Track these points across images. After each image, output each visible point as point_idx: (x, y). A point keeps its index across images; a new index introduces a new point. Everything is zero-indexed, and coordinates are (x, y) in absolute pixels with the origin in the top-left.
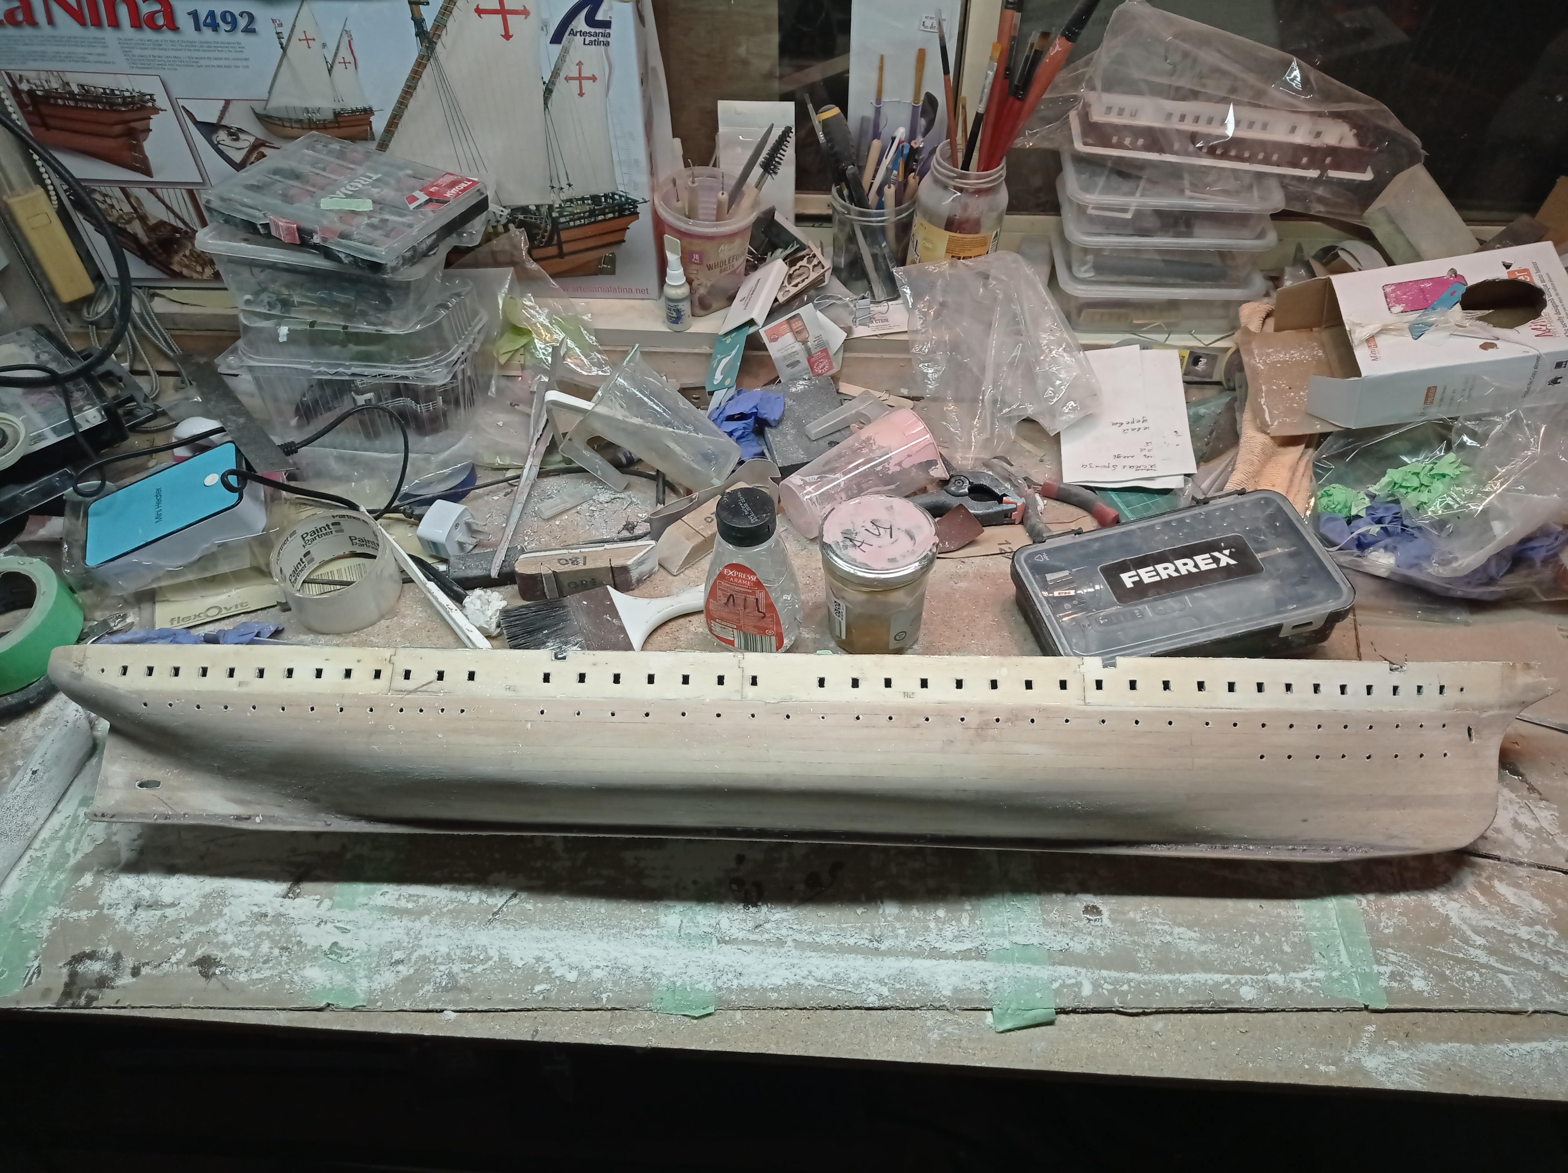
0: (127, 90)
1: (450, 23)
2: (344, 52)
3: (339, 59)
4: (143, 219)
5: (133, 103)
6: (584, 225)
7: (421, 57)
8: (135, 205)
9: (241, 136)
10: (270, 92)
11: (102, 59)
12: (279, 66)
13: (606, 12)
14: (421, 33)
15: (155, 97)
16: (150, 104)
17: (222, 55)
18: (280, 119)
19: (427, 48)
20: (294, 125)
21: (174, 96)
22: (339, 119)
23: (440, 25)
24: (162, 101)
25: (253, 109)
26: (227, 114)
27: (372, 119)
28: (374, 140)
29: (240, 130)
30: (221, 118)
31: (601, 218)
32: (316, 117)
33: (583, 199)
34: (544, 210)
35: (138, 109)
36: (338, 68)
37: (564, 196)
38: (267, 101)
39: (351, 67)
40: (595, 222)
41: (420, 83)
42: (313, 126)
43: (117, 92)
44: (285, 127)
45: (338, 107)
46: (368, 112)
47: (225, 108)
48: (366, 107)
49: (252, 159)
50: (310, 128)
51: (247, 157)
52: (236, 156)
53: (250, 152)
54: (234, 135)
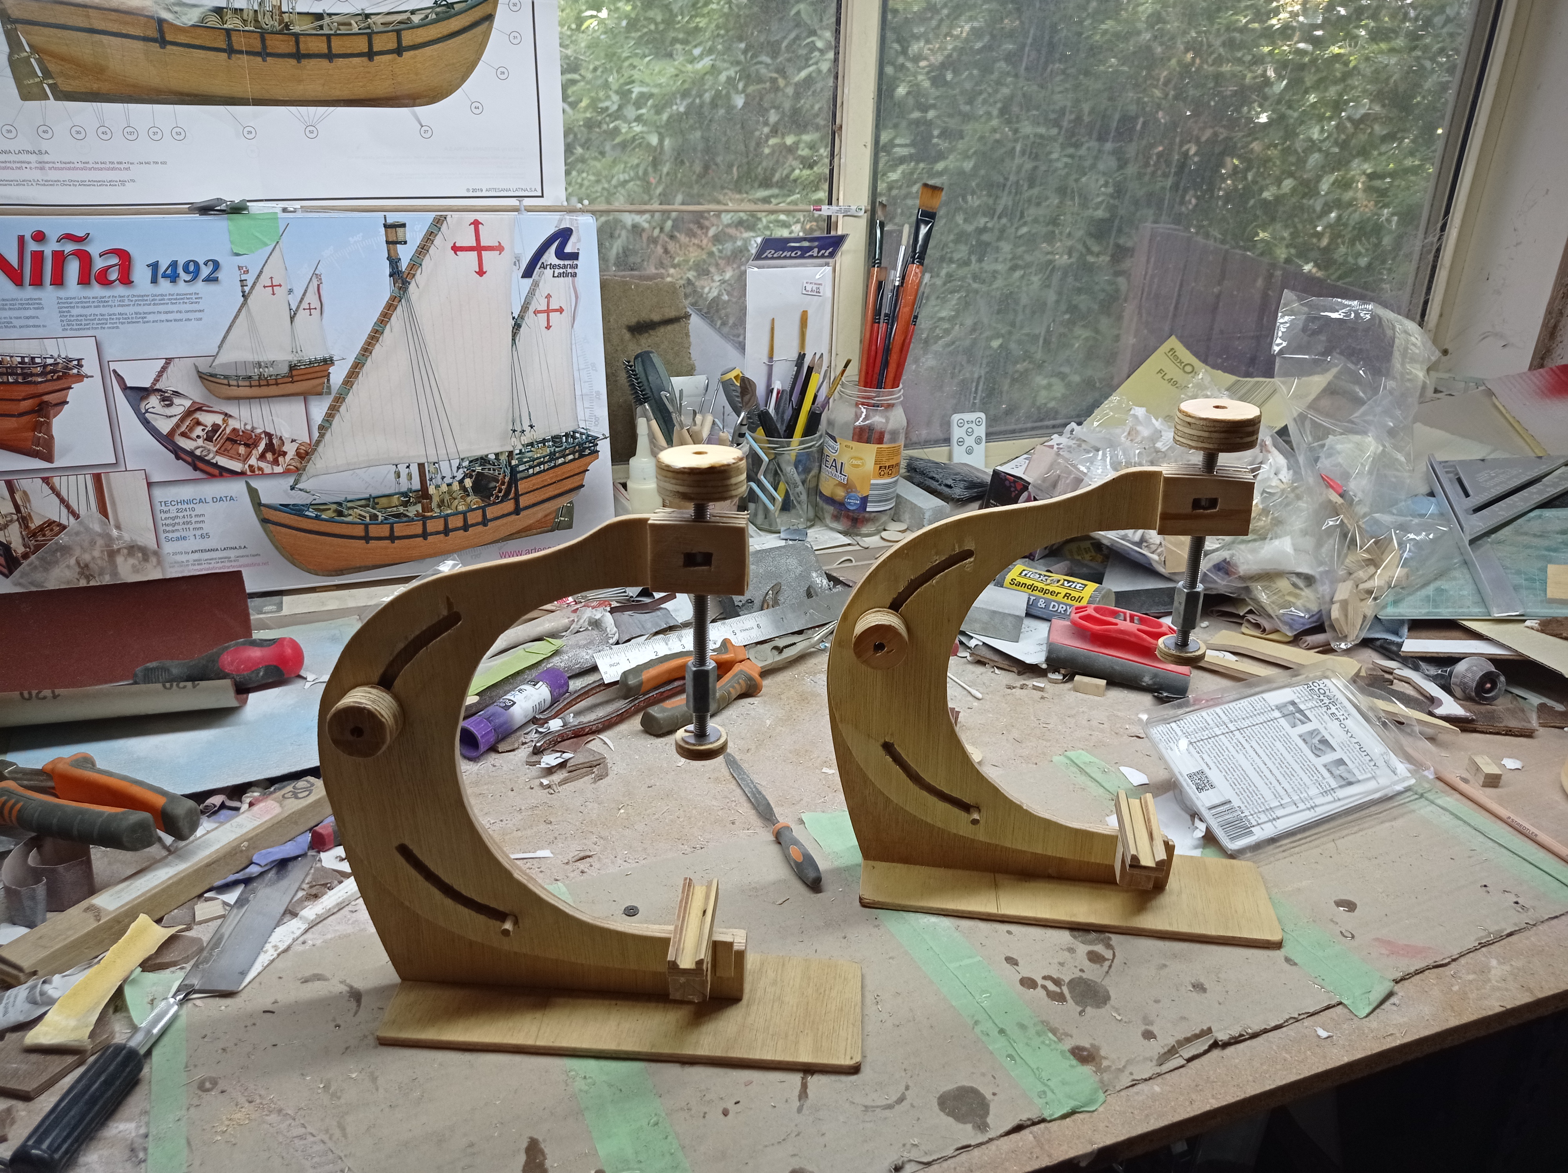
0: (52, 357)
1: (427, 262)
2: (312, 298)
3: (305, 305)
4: (24, 521)
5: (54, 372)
6: (544, 471)
7: (393, 298)
8: (19, 502)
9: (177, 401)
10: (220, 347)
11: (31, 322)
12: (236, 317)
13: (575, 244)
14: (395, 273)
15: (83, 362)
16: (75, 371)
17: (174, 308)
18: (226, 377)
19: (400, 288)
20: (241, 383)
21: (107, 357)
22: (294, 373)
23: (415, 264)
24: (91, 366)
25: (196, 367)
26: (165, 375)
27: (331, 370)
28: (329, 393)
29: (176, 393)
30: (156, 380)
31: (561, 461)
32: (267, 372)
33: (544, 441)
34: (504, 458)
35: (59, 378)
36: (302, 315)
37: (525, 440)
38: (215, 356)
39: (316, 313)
40: (555, 467)
41: (388, 326)
42: (262, 383)
43: (38, 360)
44: (229, 385)
45: (294, 358)
46: (328, 362)
47: (164, 369)
48: (327, 356)
49: (183, 428)
50: (260, 386)
51: (178, 426)
52: (165, 426)
53: (182, 420)
54: (167, 400)
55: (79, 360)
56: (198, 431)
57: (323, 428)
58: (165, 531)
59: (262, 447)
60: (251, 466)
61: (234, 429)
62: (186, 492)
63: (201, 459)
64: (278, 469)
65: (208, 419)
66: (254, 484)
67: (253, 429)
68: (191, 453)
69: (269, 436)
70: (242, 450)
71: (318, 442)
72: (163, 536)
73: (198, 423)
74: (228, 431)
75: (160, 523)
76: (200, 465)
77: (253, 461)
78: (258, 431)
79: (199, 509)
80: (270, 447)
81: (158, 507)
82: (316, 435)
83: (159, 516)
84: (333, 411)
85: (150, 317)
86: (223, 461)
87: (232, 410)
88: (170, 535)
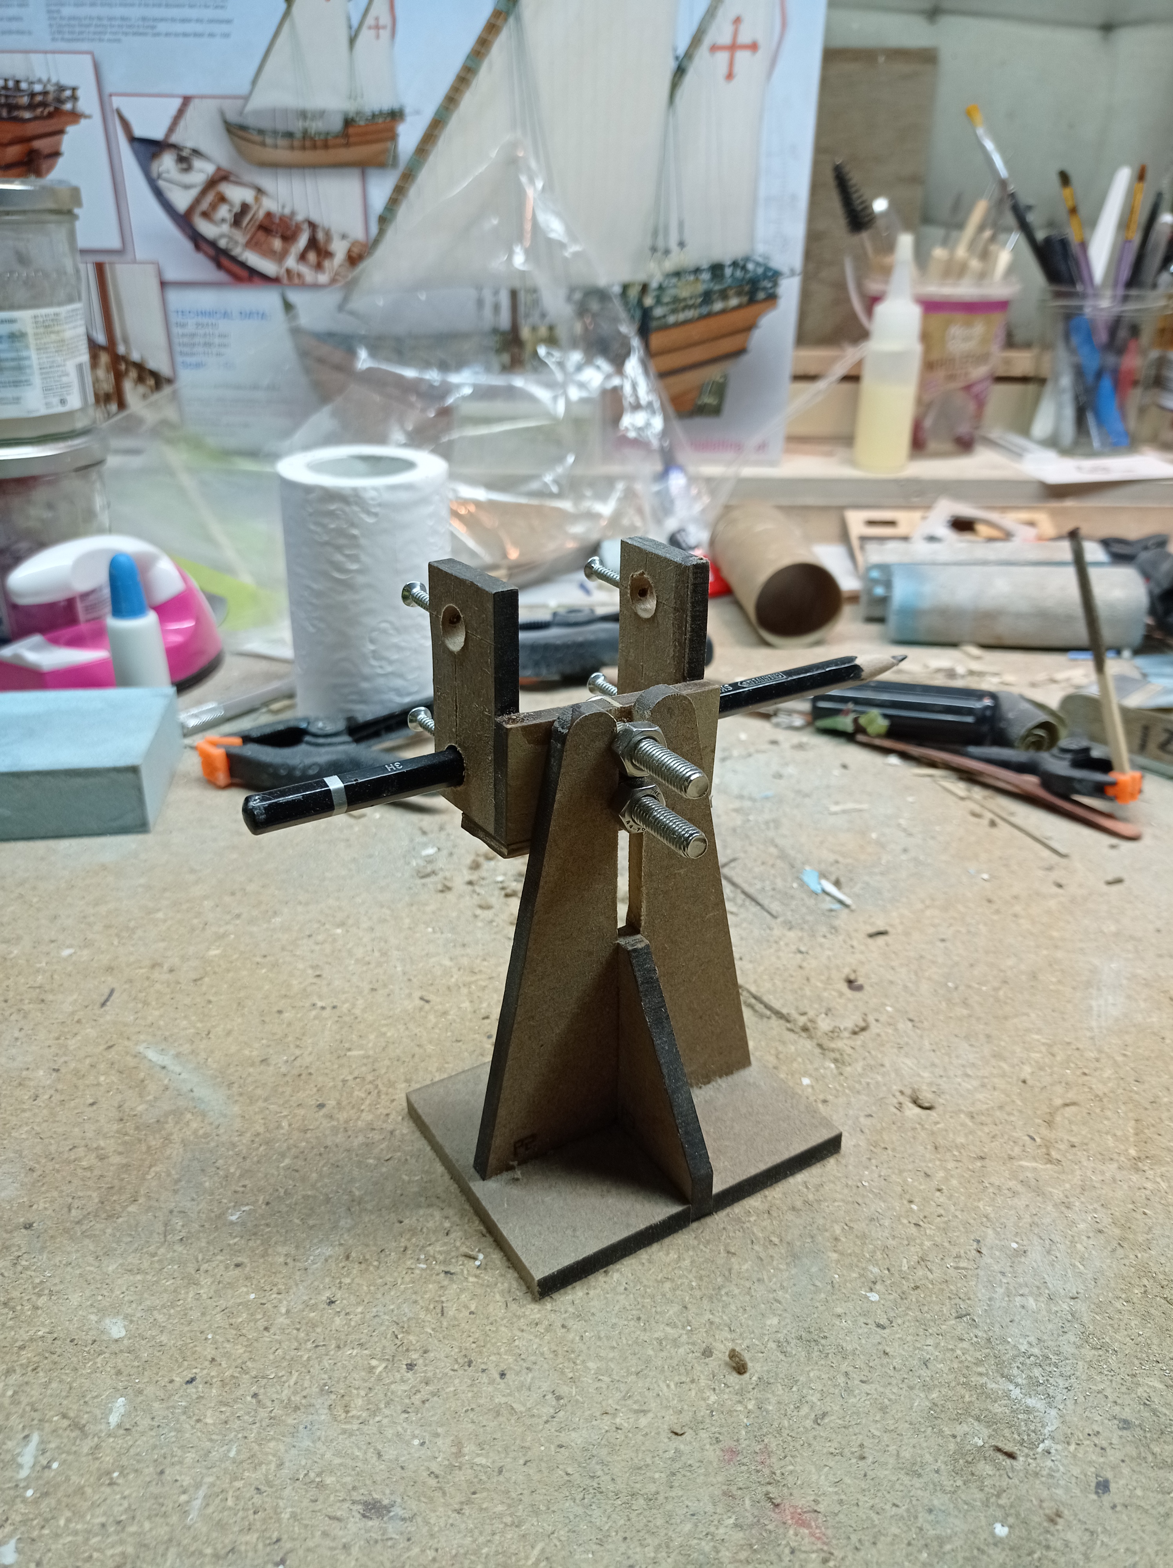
0: (40, 81)
2: (381, 10)
3: (370, 21)
5: (44, 104)
7: (495, 15)
9: (197, 163)
10: (254, 82)
11: (14, 26)
15: (80, 93)
17: (193, 13)
18: (261, 132)
20: (278, 142)
21: (108, 89)
22: (351, 130)
24: (87, 102)
25: (222, 114)
26: (182, 121)
27: (400, 128)
28: (395, 164)
29: (196, 152)
30: (172, 129)
31: (718, 306)
32: (316, 126)
33: (697, 271)
34: (633, 293)
35: (50, 115)
36: (366, 35)
37: (669, 265)
38: (246, 98)
39: (385, 34)
40: (710, 315)
41: (485, 62)
42: (307, 143)
43: (24, 85)
45: (350, 107)
46: (396, 115)
47: (181, 112)
48: (396, 106)
49: (205, 205)
50: (303, 148)
51: (197, 201)
52: (182, 200)
53: (204, 192)
54: (185, 161)
55: (74, 89)
56: (223, 212)
57: (384, 220)
58: (181, 353)
59: (303, 241)
60: (288, 271)
61: (269, 215)
62: (207, 299)
63: (225, 253)
64: (323, 278)
65: (237, 194)
66: (294, 297)
67: (293, 213)
68: (213, 244)
69: (313, 226)
70: (277, 244)
71: (377, 242)
72: (179, 359)
73: (222, 199)
74: (261, 214)
75: (176, 340)
76: (225, 261)
77: (291, 262)
78: (300, 217)
79: (224, 325)
80: (313, 243)
81: (174, 318)
82: (374, 229)
83: (176, 330)
84: (399, 193)
85: (162, 27)
86: (253, 259)
87: (266, 182)
88: (189, 359)
